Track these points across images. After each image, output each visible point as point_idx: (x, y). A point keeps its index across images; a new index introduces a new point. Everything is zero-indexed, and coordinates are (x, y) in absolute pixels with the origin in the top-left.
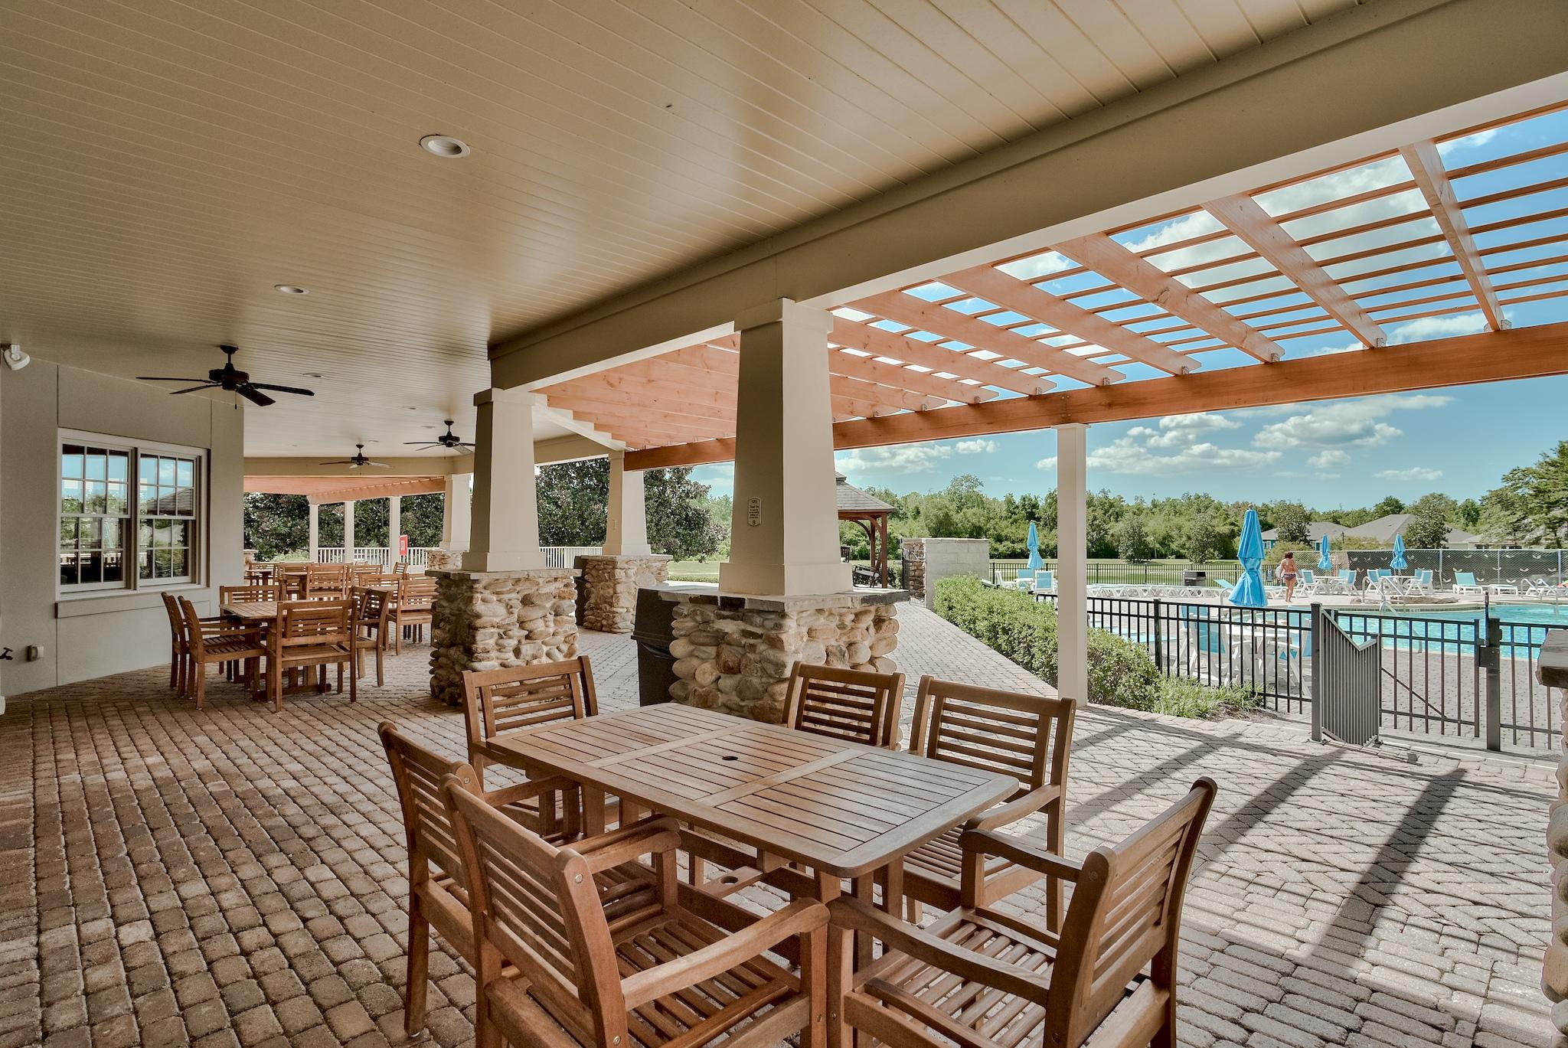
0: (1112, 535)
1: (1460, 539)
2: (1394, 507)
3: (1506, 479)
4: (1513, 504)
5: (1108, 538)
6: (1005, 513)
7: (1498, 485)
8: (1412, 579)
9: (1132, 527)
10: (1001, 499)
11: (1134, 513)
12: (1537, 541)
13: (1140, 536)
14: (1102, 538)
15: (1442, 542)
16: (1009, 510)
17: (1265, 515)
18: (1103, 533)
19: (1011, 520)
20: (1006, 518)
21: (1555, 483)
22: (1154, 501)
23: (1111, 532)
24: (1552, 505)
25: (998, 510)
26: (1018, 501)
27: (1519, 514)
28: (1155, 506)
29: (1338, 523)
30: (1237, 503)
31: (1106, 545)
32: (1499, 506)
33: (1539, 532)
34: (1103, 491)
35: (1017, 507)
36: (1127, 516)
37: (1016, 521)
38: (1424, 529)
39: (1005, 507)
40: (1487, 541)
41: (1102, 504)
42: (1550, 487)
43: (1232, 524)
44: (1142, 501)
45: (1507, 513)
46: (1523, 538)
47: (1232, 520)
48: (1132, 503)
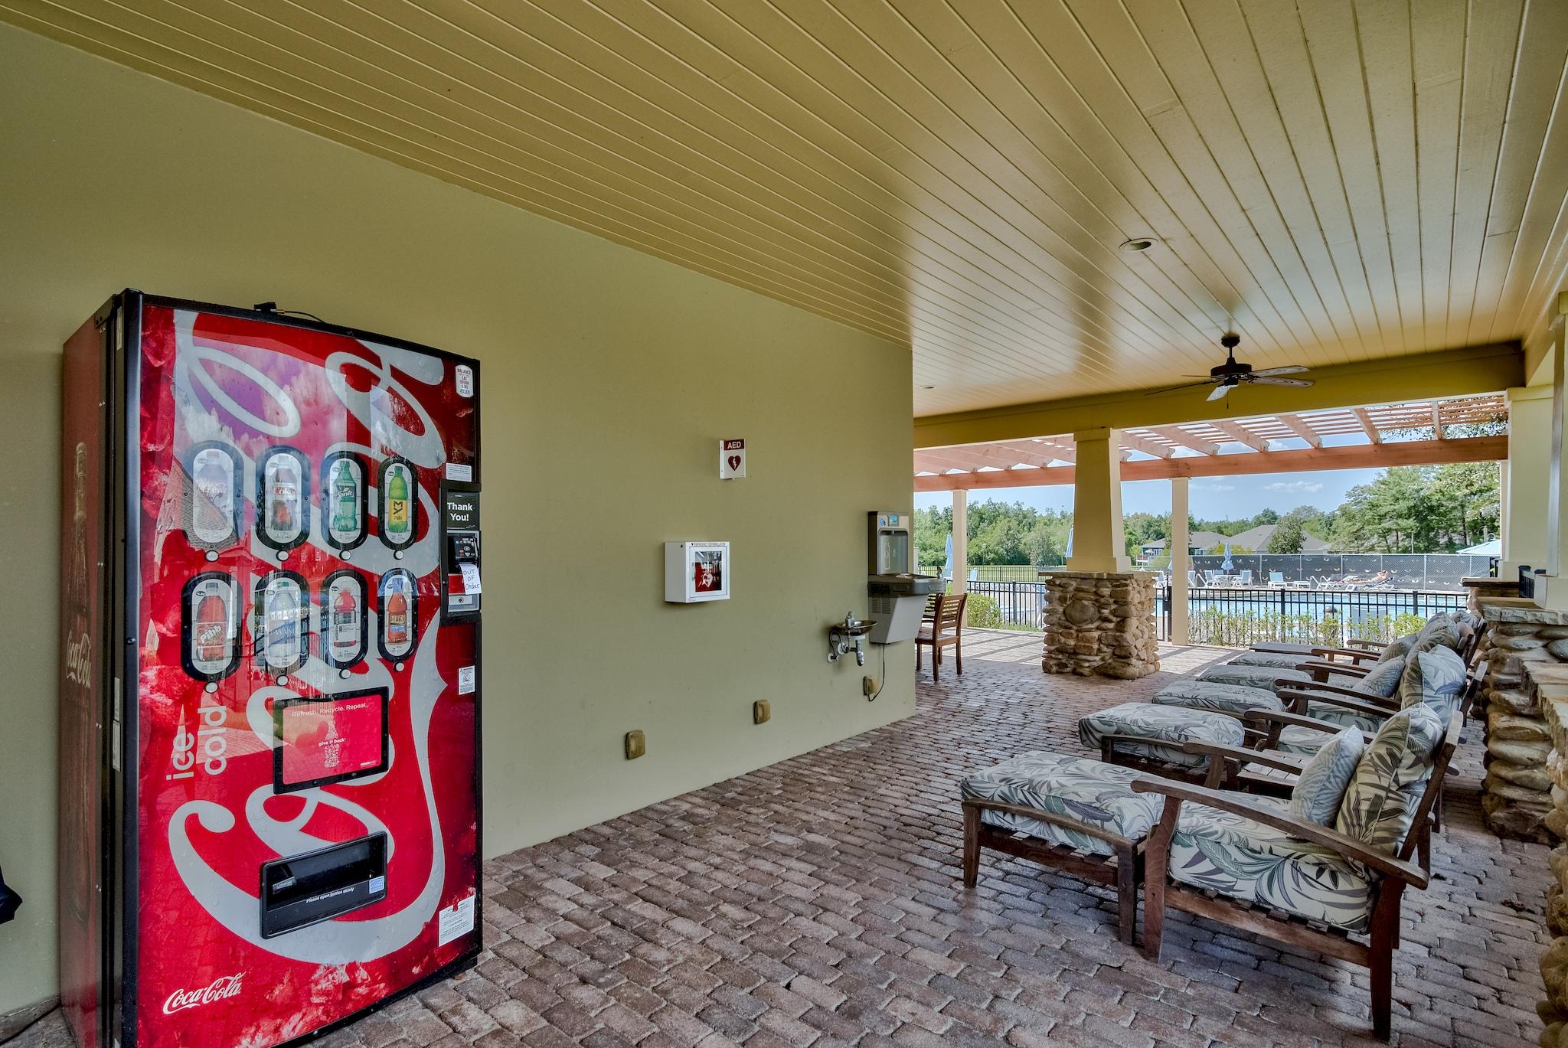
0: (1025, 544)
1: (1314, 546)
2: (1271, 518)
3: (1349, 495)
4: (1354, 516)
5: (1021, 547)
6: (929, 524)
7: (1345, 501)
8: (1236, 577)
9: (1042, 537)
10: (926, 510)
11: (1045, 524)
12: (1372, 548)
13: (1049, 545)
14: (1015, 547)
15: (1299, 549)
16: (932, 521)
17: (1159, 526)
18: (1016, 541)
19: (934, 530)
20: (930, 528)
21: (1385, 499)
22: (1062, 512)
23: (1023, 541)
24: (1382, 517)
25: (923, 521)
26: (941, 511)
27: (1359, 525)
28: (1064, 517)
29: (1222, 533)
30: (1136, 514)
31: (1019, 553)
32: (1344, 518)
33: (1374, 540)
34: (1017, 503)
35: (940, 518)
36: (1040, 526)
37: (939, 531)
38: (1285, 538)
39: (929, 518)
40: (1335, 548)
41: (1017, 515)
42: (1381, 502)
43: (1131, 533)
44: (1053, 513)
45: (1350, 524)
46: (1362, 545)
47: (1131, 530)
48: (1045, 514)
